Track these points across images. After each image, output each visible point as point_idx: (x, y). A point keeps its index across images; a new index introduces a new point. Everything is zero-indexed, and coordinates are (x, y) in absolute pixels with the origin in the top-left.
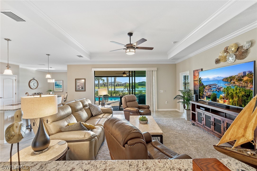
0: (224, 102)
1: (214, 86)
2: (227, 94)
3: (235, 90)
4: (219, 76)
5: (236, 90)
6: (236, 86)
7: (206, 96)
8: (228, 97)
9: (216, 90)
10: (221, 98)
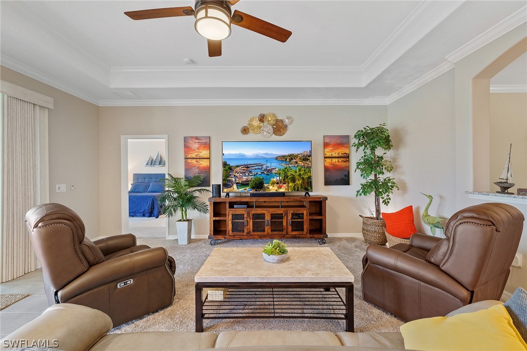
0: (280, 187)
1: (257, 167)
2: (285, 176)
3: (297, 171)
4: (269, 153)
5: (300, 171)
6: (300, 167)
7: (237, 183)
8: (286, 180)
9: (262, 173)
10: (273, 184)
